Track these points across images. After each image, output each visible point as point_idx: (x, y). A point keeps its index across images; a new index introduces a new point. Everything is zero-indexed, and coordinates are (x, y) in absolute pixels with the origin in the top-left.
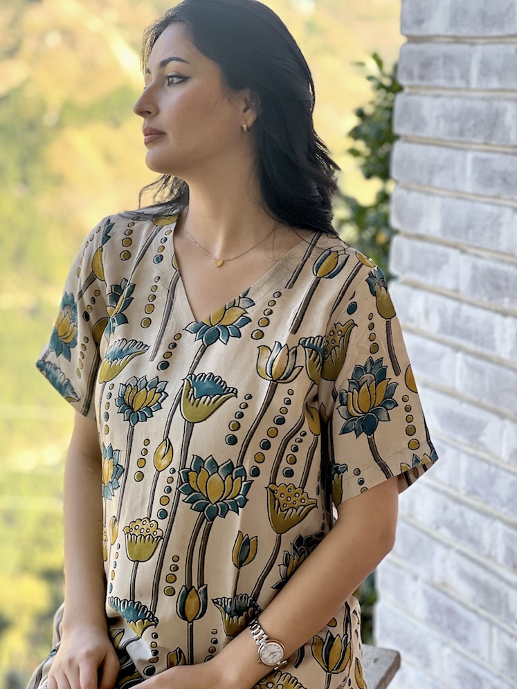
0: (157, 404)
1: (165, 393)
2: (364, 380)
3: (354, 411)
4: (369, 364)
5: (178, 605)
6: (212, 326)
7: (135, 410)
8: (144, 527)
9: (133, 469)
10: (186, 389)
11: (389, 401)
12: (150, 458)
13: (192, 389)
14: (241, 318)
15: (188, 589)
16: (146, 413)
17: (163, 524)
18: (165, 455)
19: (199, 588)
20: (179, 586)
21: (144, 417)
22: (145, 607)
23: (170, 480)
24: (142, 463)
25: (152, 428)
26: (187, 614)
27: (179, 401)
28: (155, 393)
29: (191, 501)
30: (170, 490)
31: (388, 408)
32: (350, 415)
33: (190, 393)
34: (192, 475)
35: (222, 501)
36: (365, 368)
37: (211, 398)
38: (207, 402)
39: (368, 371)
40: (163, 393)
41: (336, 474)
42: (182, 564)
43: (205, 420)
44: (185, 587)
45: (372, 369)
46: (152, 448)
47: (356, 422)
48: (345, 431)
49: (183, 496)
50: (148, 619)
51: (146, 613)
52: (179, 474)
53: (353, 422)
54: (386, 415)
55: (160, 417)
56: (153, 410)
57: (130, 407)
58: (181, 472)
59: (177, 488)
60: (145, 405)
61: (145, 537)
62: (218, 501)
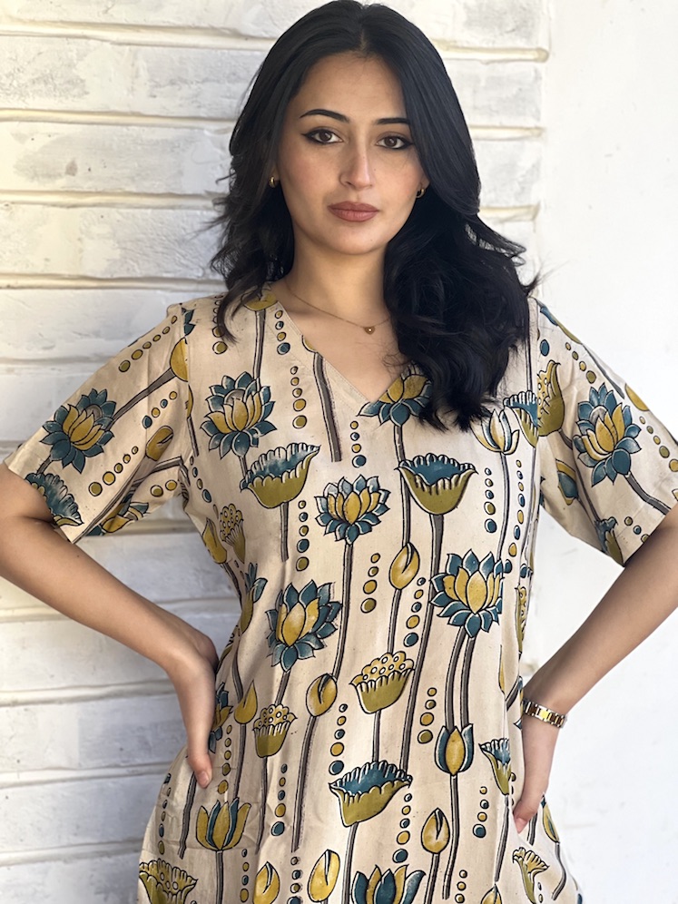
0: (379, 505)
1: (383, 490)
2: (595, 417)
3: (598, 455)
4: (593, 396)
5: (437, 752)
6: (395, 403)
7: (351, 521)
8: (385, 666)
9: (358, 597)
10: (409, 479)
11: (631, 429)
12: (382, 578)
13: (417, 477)
14: (426, 386)
15: (449, 730)
16: (370, 520)
17: (413, 652)
18: (406, 567)
19: (462, 729)
20: (437, 727)
21: (367, 526)
22: (393, 765)
23: (418, 594)
24: (371, 586)
25: (382, 540)
26: (449, 765)
27: (409, 494)
28: (370, 494)
29: (449, 615)
30: (419, 606)
31: (634, 436)
32: (595, 461)
33: (418, 481)
34: (448, 581)
35: (485, 609)
36: (591, 401)
37: (450, 481)
38: (447, 486)
39: (596, 404)
40: (381, 491)
41: (607, 533)
42: (440, 698)
43: (456, 506)
44: (446, 727)
45: (599, 400)
46: (384, 565)
47: (605, 466)
48: (597, 480)
49: (437, 610)
50: (399, 779)
51: (396, 772)
52: (431, 582)
53: (601, 468)
54: (635, 445)
55: (392, 522)
56: (377, 514)
57: (342, 520)
58: (433, 580)
59: (429, 602)
60: (363, 512)
61: (387, 677)
62: (481, 610)
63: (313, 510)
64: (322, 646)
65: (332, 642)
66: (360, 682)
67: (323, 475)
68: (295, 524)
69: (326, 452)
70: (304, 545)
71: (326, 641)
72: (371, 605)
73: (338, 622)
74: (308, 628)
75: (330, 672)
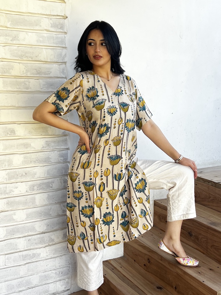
0: (116, 110)
1: (116, 108)
3: (141, 106)
6: (117, 93)
8: (117, 138)
9: (113, 126)
10: (120, 106)
12: (117, 123)
14: (121, 90)
17: (122, 136)
18: (120, 121)
21: (114, 114)
22: (119, 155)
23: (122, 126)
24: (115, 124)
25: (117, 116)
27: (120, 109)
28: (114, 108)
29: (127, 129)
30: (122, 128)
34: (127, 124)
36: (140, 98)
38: (126, 107)
41: (140, 121)
43: (127, 111)
46: (117, 121)
47: (142, 108)
48: (140, 111)
49: (125, 129)
51: (120, 157)
52: (124, 124)
55: (118, 113)
56: (116, 112)
57: (111, 113)
59: (124, 127)
60: (113, 111)
61: (117, 140)
62: (130, 128)
63: (106, 111)
64: (106, 134)
65: (108, 134)
66: (113, 140)
67: (107, 105)
68: (103, 113)
69: (107, 101)
70: (104, 117)
71: (107, 133)
72: (115, 127)
73: (109, 130)
74: (104, 131)
75: (108, 139)
